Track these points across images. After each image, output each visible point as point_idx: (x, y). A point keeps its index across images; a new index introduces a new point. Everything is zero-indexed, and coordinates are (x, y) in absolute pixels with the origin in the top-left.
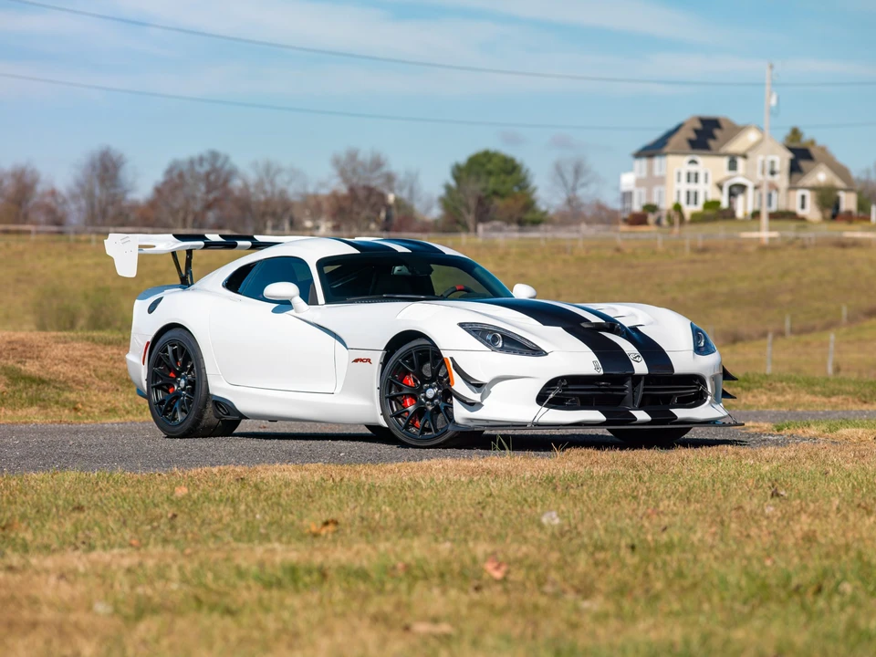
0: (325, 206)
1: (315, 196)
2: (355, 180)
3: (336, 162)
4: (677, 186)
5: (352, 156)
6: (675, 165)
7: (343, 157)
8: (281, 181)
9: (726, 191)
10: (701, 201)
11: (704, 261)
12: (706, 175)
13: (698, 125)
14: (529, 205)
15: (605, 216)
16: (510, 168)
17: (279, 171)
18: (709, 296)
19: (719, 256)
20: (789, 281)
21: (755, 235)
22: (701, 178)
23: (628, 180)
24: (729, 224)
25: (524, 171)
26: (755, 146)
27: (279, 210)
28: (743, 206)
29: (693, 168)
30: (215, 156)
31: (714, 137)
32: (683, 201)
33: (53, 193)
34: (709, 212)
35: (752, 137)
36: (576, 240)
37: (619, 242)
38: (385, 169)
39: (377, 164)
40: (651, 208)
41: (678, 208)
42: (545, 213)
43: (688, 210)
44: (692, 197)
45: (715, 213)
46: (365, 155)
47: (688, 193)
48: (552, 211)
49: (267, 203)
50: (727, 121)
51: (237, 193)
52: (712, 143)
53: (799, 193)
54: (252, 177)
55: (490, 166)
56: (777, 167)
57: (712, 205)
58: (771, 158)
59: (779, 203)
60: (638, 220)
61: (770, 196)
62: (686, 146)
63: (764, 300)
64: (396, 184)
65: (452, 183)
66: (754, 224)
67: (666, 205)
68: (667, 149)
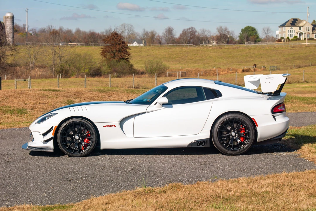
0: (215, 38)
1: (213, 36)
2: (222, 33)
3: (217, 29)
4: (288, 33)
5: (221, 28)
6: (288, 29)
7: (219, 28)
8: (206, 34)
9: (299, 34)
10: (293, 36)
11: (293, 50)
12: (294, 31)
13: (293, 20)
14: (258, 37)
15: (273, 40)
16: (253, 30)
17: (206, 31)
18: (294, 57)
19: (297, 48)
20: (312, 54)
21: (305, 44)
22: (293, 31)
23: (277, 32)
24: (299, 41)
25: (256, 30)
26: (305, 24)
27: (205, 39)
28: (302, 38)
29: (291, 29)
30: (192, 28)
31: (296, 23)
32: (289, 36)
33: (159, 36)
34: (295, 39)
35: (304, 22)
36: (266, 45)
37: (275, 46)
38: (227, 30)
39: (226, 29)
40: (282, 38)
41: (288, 38)
42: (261, 39)
43: (290, 38)
44: (291, 36)
45: (296, 39)
46: (223, 27)
47: (290, 35)
48: (262, 38)
49: (203, 38)
50: (299, 19)
51: (197, 35)
52: (296, 24)
53: (315, 34)
54: (200, 32)
55: (249, 29)
56: (310, 29)
57: (296, 37)
58: (308, 27)
59: (310, 37)
60: (280, 41)
61: (308, 35)
62: (290, 24)
63: (306, 58)
64: (230, 33)
65: (241, 33)
66: (304, 41)
67: (286, 37)
68: (286, 26)
